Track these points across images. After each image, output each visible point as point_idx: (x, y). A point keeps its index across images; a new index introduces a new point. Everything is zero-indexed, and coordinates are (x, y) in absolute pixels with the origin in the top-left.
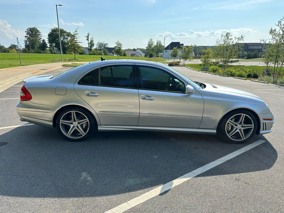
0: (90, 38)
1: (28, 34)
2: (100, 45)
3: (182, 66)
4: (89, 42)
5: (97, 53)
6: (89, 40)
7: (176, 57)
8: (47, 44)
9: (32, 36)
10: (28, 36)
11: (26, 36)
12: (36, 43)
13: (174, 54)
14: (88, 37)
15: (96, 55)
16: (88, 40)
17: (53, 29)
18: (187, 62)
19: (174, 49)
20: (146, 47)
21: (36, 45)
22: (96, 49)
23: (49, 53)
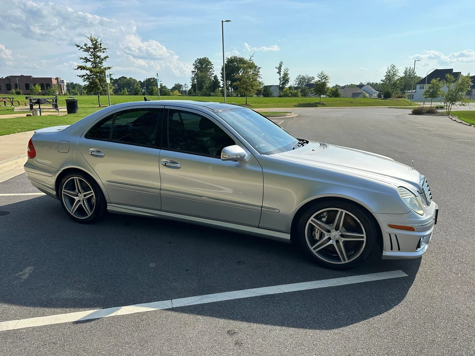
0: (282, 70)
1: (196, 67)
2: (300, 81)
3: (442, 114)
4: (282, 75)
5: (291, 93)
6: (282, 73)
7: (435, 97)
8: (219, 83)
9: (201, 71)
10: (196, 70)
11: (193, 72)
12: (205, 80)
13: (432, 93)
14: (280, 68)
15: (289, 97)
16: (279, 73)
17: (229, 59)
18: (456, 107)
19: (432, 82)
20: (382, 81)
21: (205, 83)
22: (290, 88)
23: (220, 96)
